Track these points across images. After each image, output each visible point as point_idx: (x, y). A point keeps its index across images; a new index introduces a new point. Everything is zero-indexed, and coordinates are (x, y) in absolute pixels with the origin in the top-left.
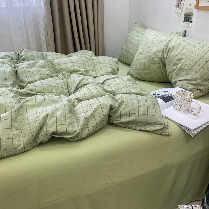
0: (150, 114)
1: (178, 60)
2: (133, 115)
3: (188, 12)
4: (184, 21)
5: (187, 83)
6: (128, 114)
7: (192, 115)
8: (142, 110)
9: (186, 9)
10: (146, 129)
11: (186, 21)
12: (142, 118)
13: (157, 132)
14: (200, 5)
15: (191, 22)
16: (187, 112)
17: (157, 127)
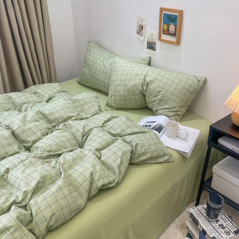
0: (159, 149)
1: (158, 92)
2: (148, 154)
3: (150, 40)
5: (167, 111)
6: (144, 154)
7: (182, 140)
8: (153, 148)
9: (148, 38)
10: (158, 162)
11: (150, 49)
12: (155, 154)
13: (166, 162)
14: (162, 38)
15: (155, 50)
16: (178, 138)
17: (166, 158)
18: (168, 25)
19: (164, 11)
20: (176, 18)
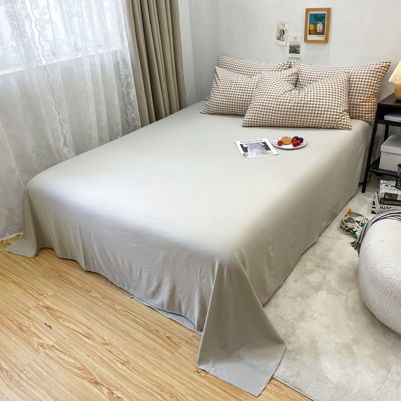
3: (294, 44)
4: (289, 53)
9: (290, 42)
11: (292, 53)
14: (308, 39)
15: (299, 53)
18: (315, 25)
19: (310, 11)
20: (325, 16)
